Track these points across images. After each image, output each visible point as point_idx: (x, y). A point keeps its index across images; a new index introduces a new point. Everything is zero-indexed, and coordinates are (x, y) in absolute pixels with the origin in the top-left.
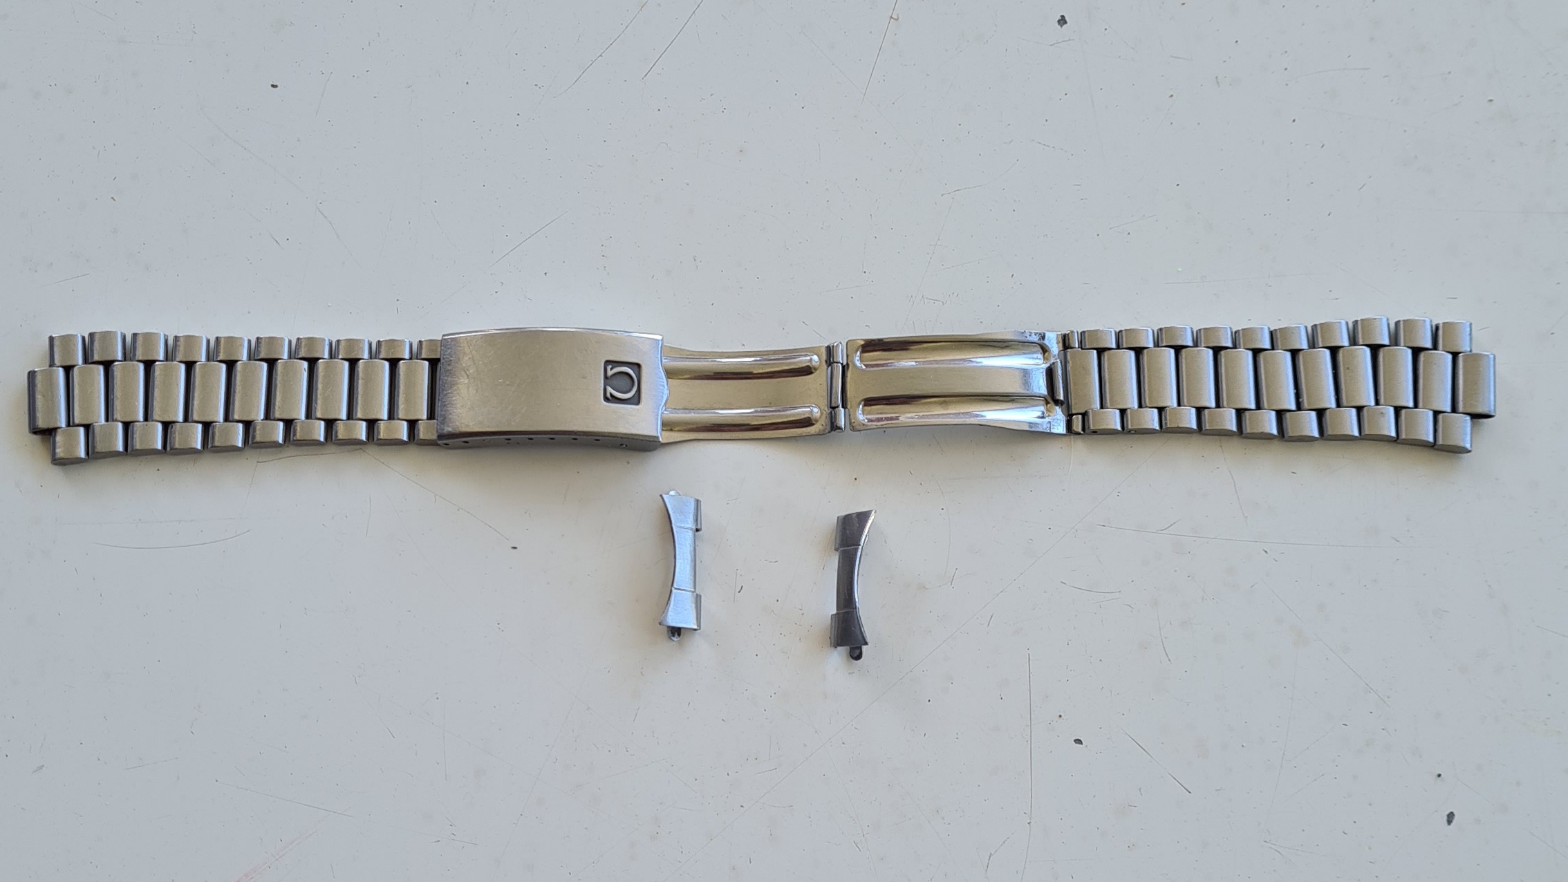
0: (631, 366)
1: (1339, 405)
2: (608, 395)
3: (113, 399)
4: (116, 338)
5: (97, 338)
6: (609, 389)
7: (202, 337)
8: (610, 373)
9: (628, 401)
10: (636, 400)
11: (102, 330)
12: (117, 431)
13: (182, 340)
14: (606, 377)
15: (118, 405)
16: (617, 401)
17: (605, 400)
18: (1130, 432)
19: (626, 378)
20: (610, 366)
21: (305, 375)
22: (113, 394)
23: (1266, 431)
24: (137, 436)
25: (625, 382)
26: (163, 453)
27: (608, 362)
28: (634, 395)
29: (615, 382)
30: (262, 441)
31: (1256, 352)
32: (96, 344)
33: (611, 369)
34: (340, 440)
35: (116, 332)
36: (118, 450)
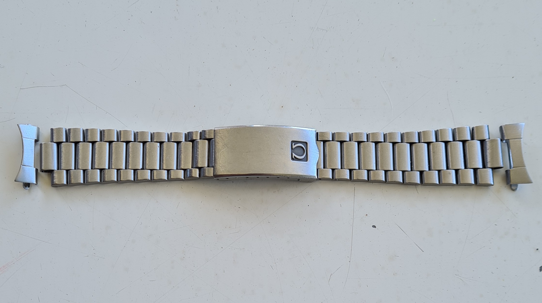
0: (302, 143)
1: (430, 169)
2: (293, 157)
3: (78, 159)
4: (80, 131)
5: (72, 131)
6: (294, 155)
7: (114, 130)
8: (294, 147)
9: (301, 160)
10: (306, 159)
11: (74, 128)
12: (80, 174)
13: (106, 131)
14: (292, 149)
15: (80, 162)
16: (297, 160)
17: (291, 159)
18: (336, 180)
19: (301, 149)
20: (294, 144)
21: (159, 149)
22: (78, 157)
23: (396, 181)
24: (89, 176)
25: (300, 151)
26: (100, 183)
27: (293, 142)
28: (305, 157)
29: (296, 151)
30: (141, 179)
31: (394, 144)
32: (71, 134)
33: (294, 145)
34: (172, 179)
35: (80, 128)
36: (81, 182)
